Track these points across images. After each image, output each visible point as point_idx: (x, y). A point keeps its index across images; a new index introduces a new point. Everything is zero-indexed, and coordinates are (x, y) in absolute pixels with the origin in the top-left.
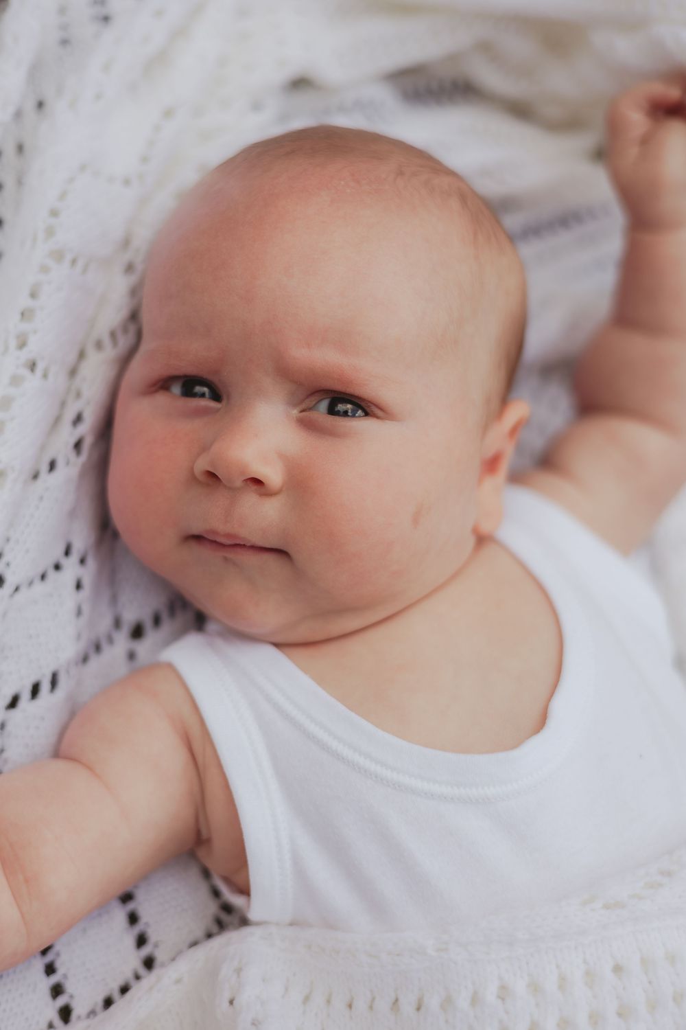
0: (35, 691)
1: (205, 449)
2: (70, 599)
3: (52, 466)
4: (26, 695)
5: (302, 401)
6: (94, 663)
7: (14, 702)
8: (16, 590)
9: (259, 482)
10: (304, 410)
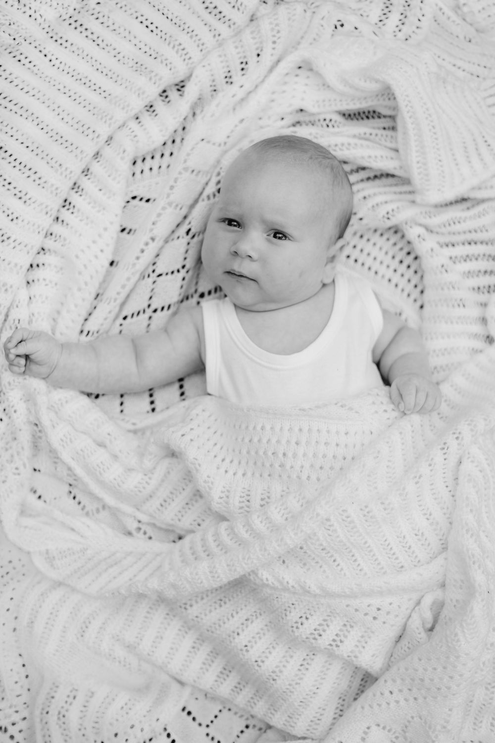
0: (163, 308)
1: (235, 243)
2: (179, 282)
3: (178, 238)
4: (159, 309)
5: (268, 232)
6: (185, 303)
7: (155, 311)
8: (160, 275)
9: (250, 257)
10: (268, 235)
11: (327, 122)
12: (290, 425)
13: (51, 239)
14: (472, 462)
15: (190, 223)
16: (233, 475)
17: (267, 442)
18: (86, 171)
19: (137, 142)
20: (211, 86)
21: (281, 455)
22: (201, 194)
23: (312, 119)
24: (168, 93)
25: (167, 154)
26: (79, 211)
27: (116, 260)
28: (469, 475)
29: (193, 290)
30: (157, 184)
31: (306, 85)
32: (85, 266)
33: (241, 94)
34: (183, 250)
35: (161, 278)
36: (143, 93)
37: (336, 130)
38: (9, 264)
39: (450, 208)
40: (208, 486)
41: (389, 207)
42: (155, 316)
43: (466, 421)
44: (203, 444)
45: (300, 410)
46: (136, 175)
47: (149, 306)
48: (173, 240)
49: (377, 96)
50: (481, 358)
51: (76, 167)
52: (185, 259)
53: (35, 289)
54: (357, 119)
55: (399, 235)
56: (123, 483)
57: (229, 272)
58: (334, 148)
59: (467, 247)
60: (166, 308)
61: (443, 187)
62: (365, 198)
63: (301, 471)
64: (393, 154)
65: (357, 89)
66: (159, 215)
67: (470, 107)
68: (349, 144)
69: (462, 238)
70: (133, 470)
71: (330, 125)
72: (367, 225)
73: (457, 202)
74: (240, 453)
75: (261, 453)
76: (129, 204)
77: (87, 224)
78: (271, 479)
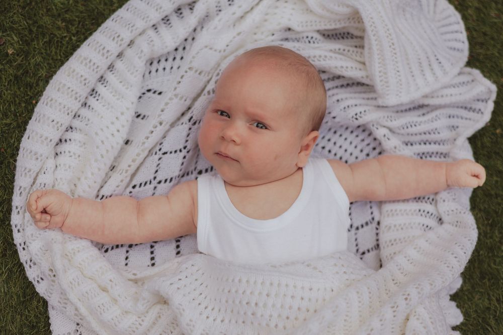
0: (166, 181)
1: (223, 130)
3: (182, 124)
4: (163, 181)
5: (251, 122)
6: (185, 178)
7: (160, 182)
8: (165, 153)
9: (234, 141)
10: (250, 125)
11: (309, 39)
12: (263, 279)
13: (78, 120)
14: (418, 319)
15: (192, 112)
16: (213, 322)
17: (243, 293)
18: (111, 67)
19: (153, 45)
20: (217, 7)
21: (253, 305)
22: (203, 90)
23: (297, 36)
24: (183, 11)
25: (178, 58)
26: (102, 98)
27: (131, 139)
28: (414, 330)
29: (193, 168)
30: (168, 80)
31: (293, 9)
32: (102, 142)
33: (239, 13)
34: (185, 134)
35: (166, 155)
36: (161, 8)
37: (316, 45)
38: (41, 137)
39: (408, 114)
40: (190, 329)
41: (358, 110)
42: (159, 186)
43: (415, 285)
44: (189, 293)
45: (272, 266)
46: (151, 73)
47: (155, 178)
48: (178, 125)
49: (349, 19)
50: (431, 235)
51: (103, 63)
52: (187, 141)
53: (61, 159)
54: (335, 39)
55: (367, 133)
56: (119, 323)
57: (218, 154)
58: (313, 59)
59: (423, 146)
60: (168, 181)
61: (401, 92)
62: (338, 101)
63: (270, 320)
64: (361, 66)
65: (332, 13)
66: (167, 104)
67: (425, 32)
68: (326, 57)
69: (418, 138)
70: (130, 312)
71: (311, 41)
72: (339, 122)
73: (414, 108)
74: (220, 302)
75: (237, 302)
76: (145, 95)
77: (108, 109)
78: (244, 326)
